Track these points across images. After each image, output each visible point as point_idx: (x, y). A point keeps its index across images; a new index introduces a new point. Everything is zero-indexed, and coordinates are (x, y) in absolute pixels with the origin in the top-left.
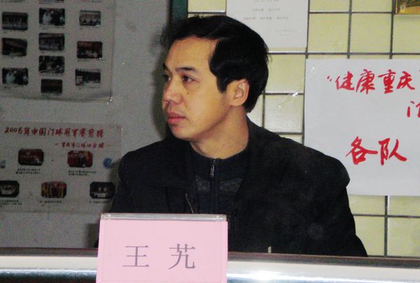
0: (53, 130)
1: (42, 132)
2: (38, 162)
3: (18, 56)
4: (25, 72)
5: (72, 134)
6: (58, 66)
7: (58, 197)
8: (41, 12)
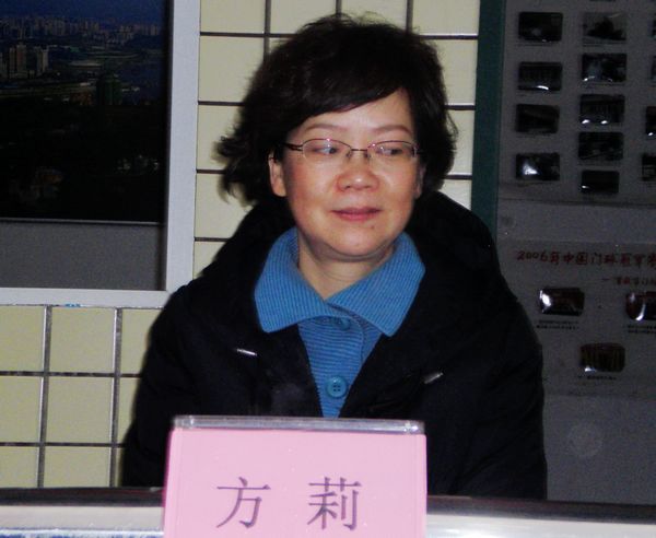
0: (600, 256)
1: (581, 259)
2: (575, 310)
3: (544, 133)
4: (555, 158)
5: (633, 261)
6: (612, 150)
7: (610, 370)
8: (586, 60)
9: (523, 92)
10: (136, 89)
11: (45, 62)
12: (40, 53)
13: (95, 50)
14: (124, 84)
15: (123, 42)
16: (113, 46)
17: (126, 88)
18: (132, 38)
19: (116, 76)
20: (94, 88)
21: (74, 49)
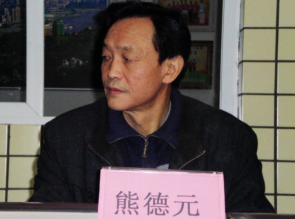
13: (52, 9)
14: (65, 25)
15: (64, 6)
16: (60, 7)
17: (66, 27)
18: (69, 4)
19: (61, 21)
20: (51, 27)
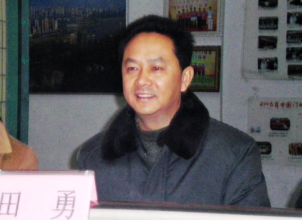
0: (297, 103)
1: (289, 105)
2: (286, 128)
3: (270, 48)
8: (289, 16)
9: (261, 31)
10: (94, 36)
11: (56, 26)
12: (54, 22)
13: (77, 20)
15: (88, 15)
16: (84, 17)
17: (89, 35)
19: (85, 30)
21: (68, 20)
